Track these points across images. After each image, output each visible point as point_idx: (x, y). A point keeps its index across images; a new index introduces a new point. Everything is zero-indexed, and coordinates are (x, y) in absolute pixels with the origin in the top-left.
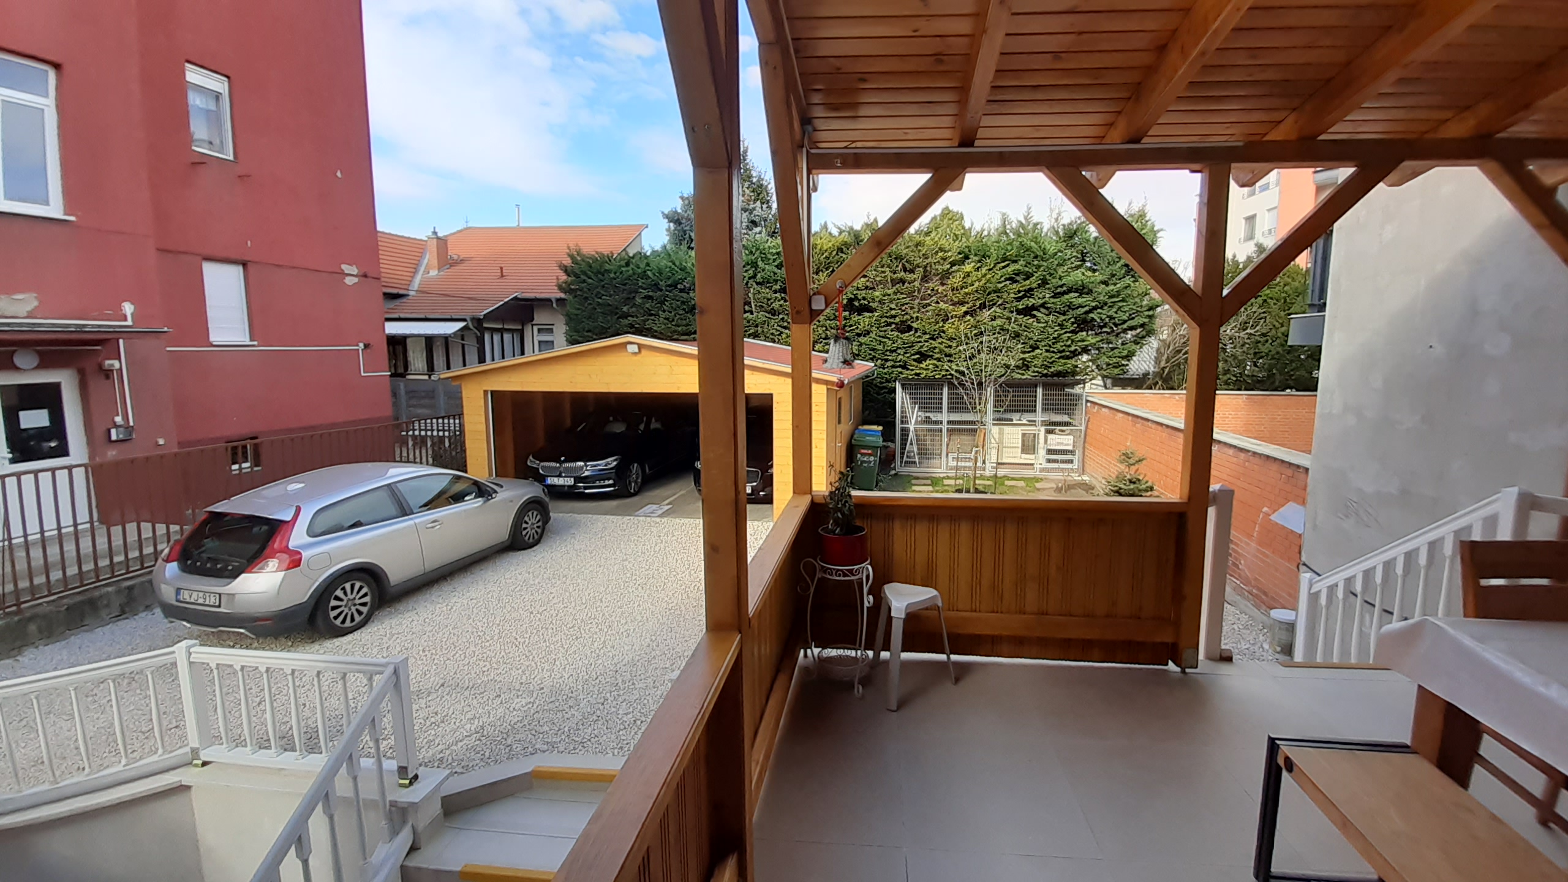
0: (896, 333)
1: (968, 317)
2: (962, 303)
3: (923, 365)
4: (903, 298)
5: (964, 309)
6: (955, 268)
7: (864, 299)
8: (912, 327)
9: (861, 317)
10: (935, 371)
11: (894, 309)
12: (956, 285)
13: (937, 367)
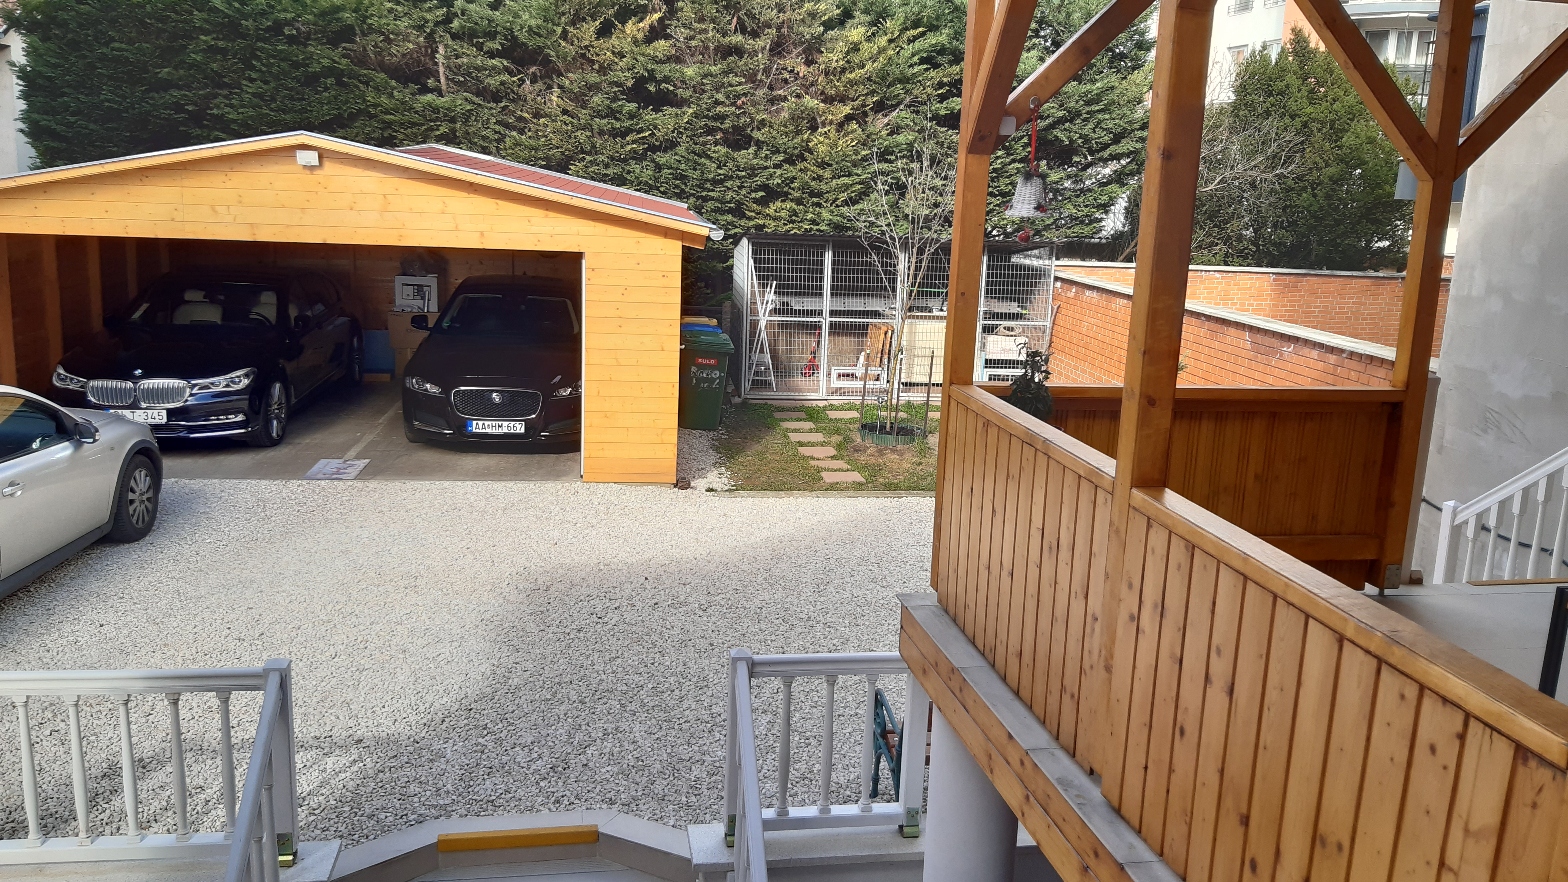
0: (723, 150)
1: (854, 125)
2: (843, 100)
3: (770, 211)
4: (740, 84)
5: (847, 110)
6: (831, 33)
7: (667, 80)
8: (750, 138)
9: (661, 114)
10: (793, 222)
11: (723, 103)
12: (834, 65)
13: (796, 214)
